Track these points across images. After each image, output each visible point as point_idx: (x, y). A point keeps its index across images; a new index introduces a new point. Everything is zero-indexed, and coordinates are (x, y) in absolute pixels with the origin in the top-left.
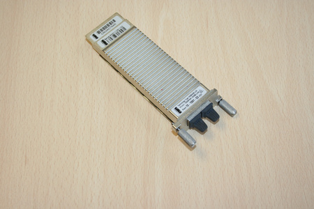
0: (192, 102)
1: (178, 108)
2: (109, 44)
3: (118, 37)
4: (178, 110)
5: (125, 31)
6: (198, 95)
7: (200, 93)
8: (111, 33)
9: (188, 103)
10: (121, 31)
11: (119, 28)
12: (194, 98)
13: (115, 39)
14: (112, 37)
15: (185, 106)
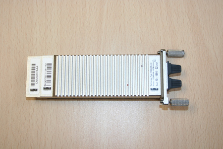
0: (157, 74)
1: (153, 87)
2: (52, 86)
3: (52, 75)
4: (154, 89)
5: (52, 66)
6: (155, 66)
7: (155, 63)
8: (43, 77)
9: (155, 77)
10: (49, 68)
11: (44, 67)
12: (155, 70)
13: (52, 79)
14: (49, 79)
15: (155, 82)
